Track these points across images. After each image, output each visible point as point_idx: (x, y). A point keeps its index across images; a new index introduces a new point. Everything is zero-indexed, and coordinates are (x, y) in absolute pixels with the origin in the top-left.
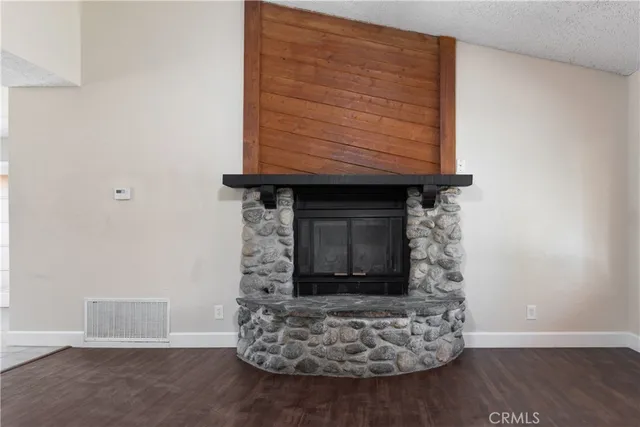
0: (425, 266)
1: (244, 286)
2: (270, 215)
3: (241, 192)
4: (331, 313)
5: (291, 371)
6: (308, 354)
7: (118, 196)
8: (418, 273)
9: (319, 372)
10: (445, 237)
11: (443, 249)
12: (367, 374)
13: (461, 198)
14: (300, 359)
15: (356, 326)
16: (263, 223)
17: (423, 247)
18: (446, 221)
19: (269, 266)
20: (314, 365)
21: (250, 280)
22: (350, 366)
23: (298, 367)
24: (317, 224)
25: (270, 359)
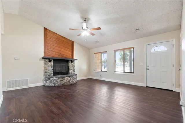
0: (71, 70)
1: (44, 75)
2: (50, 63)
3: (44, 59)
4: (66, 77)
5: (61, 85)
6: (63, 82)
7: (16, 59)
8: (71, 71)
9: (65, 84)
10: (73, 66)
11: (74, 68)
12: (71, 84)
13: (75, 62)
14: (62, 83)
15: (69, 78)
16: (48, 65)
17: (71, 68)
18: (74, 64)
19: (49, 71)
20: (64, 84)
21: (46, 74)
22: (69, 83)
23: (62, 84)
24: (56, 65)
25: (57, 84)
